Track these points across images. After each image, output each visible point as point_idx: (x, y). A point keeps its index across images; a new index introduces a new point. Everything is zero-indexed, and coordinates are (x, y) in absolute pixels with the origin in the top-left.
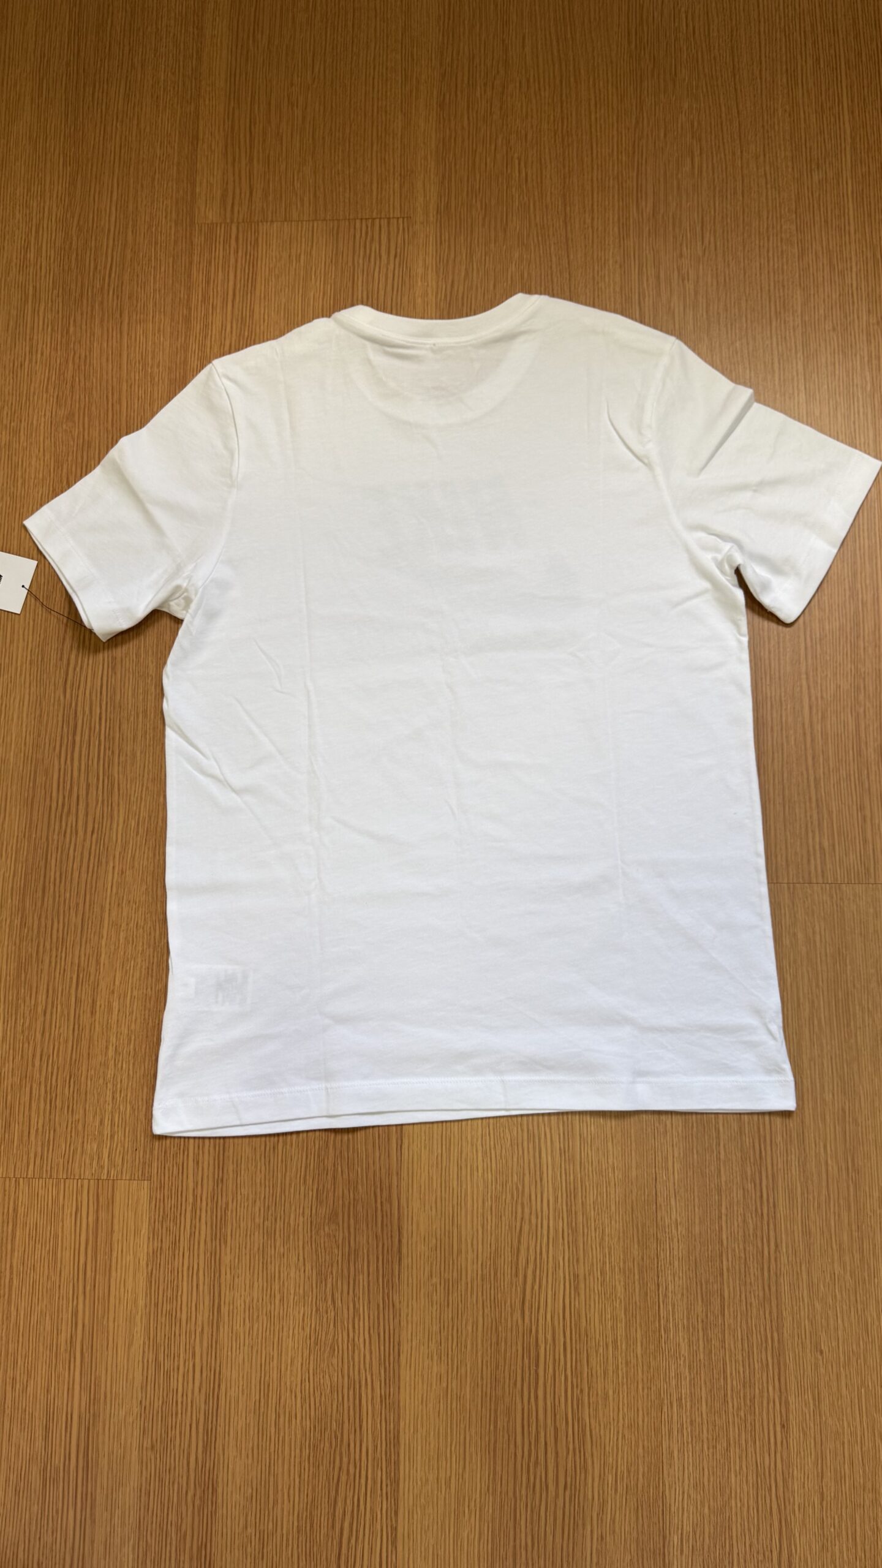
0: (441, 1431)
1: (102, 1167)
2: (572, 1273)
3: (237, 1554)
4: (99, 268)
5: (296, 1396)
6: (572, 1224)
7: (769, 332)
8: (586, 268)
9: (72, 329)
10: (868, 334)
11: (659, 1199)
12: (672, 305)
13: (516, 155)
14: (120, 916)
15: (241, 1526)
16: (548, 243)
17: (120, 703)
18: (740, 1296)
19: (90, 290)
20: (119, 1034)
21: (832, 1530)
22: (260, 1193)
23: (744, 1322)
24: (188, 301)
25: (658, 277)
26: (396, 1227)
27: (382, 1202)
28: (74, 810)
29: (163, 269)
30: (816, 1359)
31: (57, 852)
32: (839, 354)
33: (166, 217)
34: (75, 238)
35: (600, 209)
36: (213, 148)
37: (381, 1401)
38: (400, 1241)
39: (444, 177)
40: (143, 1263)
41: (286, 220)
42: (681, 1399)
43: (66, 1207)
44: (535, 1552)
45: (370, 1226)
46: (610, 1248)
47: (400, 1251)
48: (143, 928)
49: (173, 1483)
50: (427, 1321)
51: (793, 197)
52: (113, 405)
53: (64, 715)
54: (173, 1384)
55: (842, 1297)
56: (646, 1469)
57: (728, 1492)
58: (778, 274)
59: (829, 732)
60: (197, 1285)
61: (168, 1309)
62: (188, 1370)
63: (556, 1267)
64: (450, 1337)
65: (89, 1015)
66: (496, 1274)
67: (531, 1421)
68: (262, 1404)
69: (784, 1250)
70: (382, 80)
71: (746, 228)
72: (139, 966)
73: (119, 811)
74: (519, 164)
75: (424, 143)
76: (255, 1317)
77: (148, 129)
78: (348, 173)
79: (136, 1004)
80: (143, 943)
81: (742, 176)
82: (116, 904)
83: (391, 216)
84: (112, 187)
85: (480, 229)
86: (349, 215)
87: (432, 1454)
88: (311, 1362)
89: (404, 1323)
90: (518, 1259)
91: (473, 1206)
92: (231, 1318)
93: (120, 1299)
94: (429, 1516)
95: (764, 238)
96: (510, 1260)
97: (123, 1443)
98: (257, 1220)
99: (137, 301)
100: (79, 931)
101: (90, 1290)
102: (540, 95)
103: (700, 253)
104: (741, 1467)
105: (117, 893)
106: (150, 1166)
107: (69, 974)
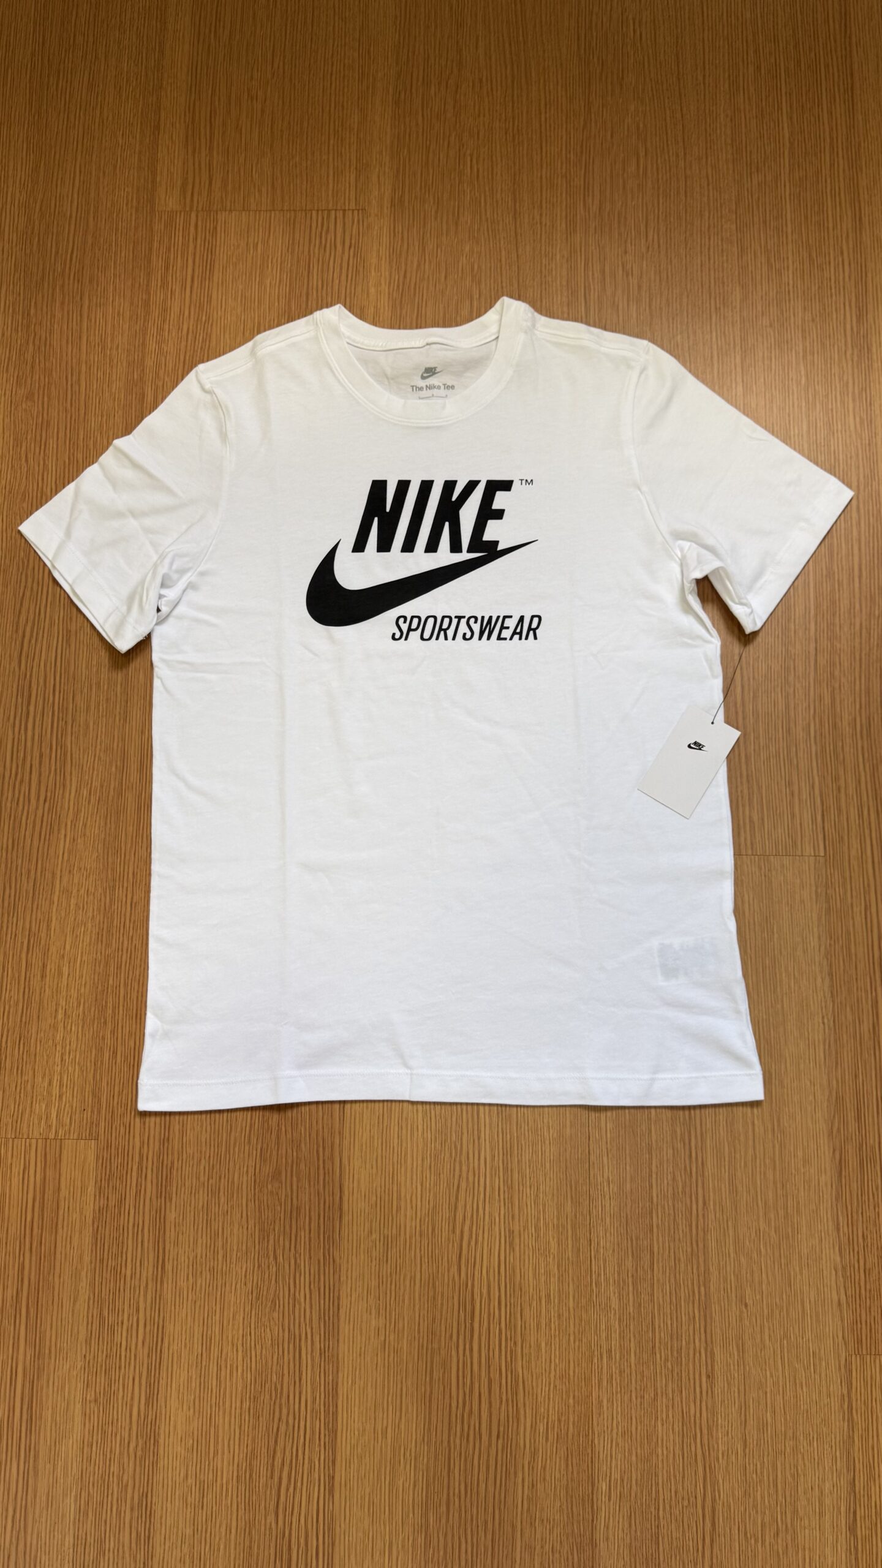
0: (378, 1383)
1: (50, 1126)
2: (507, 1230)
3: (177, 1504)
4: (60, 251)
5: (237, 1351)
6: (507, 1181)
7: (709, 327)
8: (534, 263)
9: (32, 311)
10: (804, 331)
11: (592, 1157)
12: (616, 299)
13: (468, 152)
14: (71, 882)
15: (182, 1475)
16: (498, 237)
17: (74, 674)
18: (669, 1252)
19: (51, 274)
20: (68, 997)
21: (754, 1476)
22: (205, 1152)
23: (672, 1276)
24: (147, 285)
25: (603, 272)
26: (337, 1185)
27: (324, 1161)
28: (27, 778)
29: (123, 255)
30: (741, 1312)
31: (10, 820)
32: (775, 348)
33: (127, 204)
34: (37, 223)
35: (548, 207)
36: (174, 138)
37: (321, 1354)
38: (341, 1198)
39: (398, 171)
40: (89, 1220)
41: (244, 210)
42: (611, 1351)
43: (14, 1165)
44: (468, 1500)
45: (312, 1183)
46: (544, 1205)
47: (341, 1209)
48: (94, 894)
49: (116, 1435)
50: (366, 1276)
51: (733, 198)
52: (72, 385)
53: (18, 686)
54: (117, 1339)
55: (767, 1254)
56: (576, 1418)
57: (655, 1440)
58: (719, 271)
59: (760, 710)
60: (142, 1242)
61: (113, 1265)
62: (132, 1325)
63: (492, 1223)
64: (388, 1292)
65: (39, 978)
66: (433, 1230)
67: (466, 1373)
68: (204, 1356)
69: (712, 1207)
70: (340, 77)
71: (689, 227)
72: (89, 930)
73: (71, 779)
74: (471, 161)
75: (380, 139)
76: (198, 1272)
77: (110, 118)
78: (305, 165)
79: (85, 967)
80: (93, 909)
81: (686, 178)
82: (67, 871)
83: (347, 208)
84: (75, 173)
85: (433, 224)
86: (306, 205)
87: (369, 1405)
88: (253, 1317)
89: (343, 1278)
90: (455, 1216)
91: (413, 1164)
92: (175, 1274)
93: (66, 1255)
94: (366, 1465)
95: (705, 237)
96: (447, 1216)
97: (66, 1394)
98: (202, 1179)
99: (98, 286)
100: (31, 895)
101: (37, 1248)
102: (493, 95)
103: (644, 249)
104: (667, 1416)
105: (68, 860)
106: (98, 1125)
107: (20, 938)
